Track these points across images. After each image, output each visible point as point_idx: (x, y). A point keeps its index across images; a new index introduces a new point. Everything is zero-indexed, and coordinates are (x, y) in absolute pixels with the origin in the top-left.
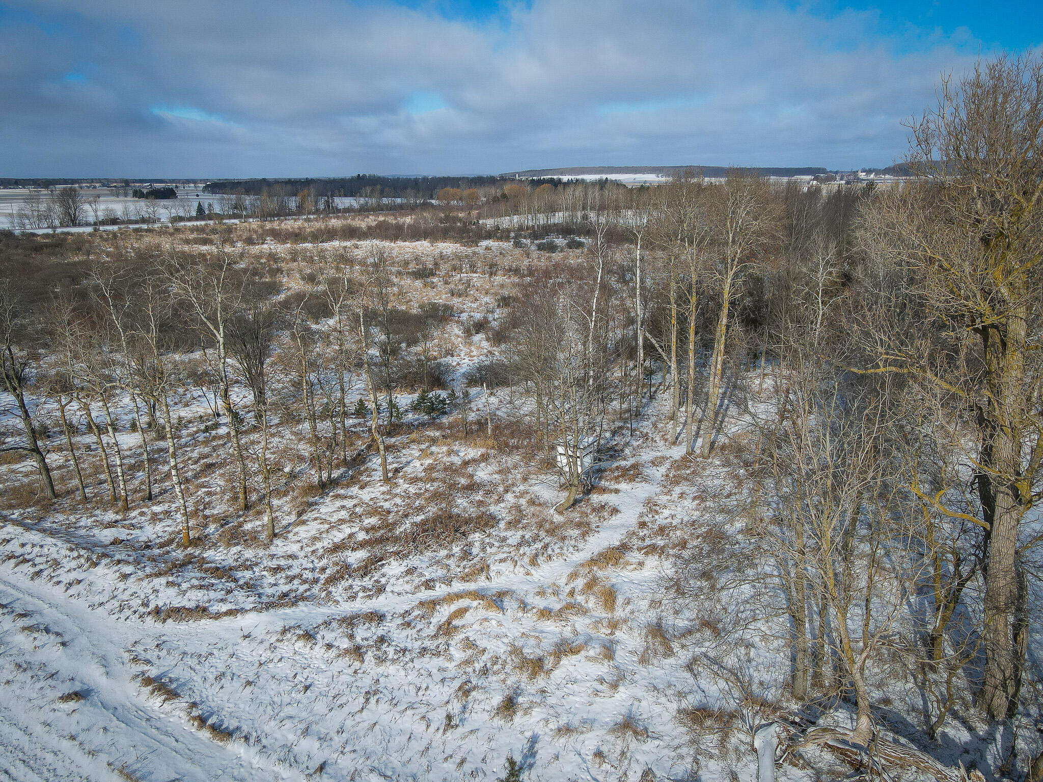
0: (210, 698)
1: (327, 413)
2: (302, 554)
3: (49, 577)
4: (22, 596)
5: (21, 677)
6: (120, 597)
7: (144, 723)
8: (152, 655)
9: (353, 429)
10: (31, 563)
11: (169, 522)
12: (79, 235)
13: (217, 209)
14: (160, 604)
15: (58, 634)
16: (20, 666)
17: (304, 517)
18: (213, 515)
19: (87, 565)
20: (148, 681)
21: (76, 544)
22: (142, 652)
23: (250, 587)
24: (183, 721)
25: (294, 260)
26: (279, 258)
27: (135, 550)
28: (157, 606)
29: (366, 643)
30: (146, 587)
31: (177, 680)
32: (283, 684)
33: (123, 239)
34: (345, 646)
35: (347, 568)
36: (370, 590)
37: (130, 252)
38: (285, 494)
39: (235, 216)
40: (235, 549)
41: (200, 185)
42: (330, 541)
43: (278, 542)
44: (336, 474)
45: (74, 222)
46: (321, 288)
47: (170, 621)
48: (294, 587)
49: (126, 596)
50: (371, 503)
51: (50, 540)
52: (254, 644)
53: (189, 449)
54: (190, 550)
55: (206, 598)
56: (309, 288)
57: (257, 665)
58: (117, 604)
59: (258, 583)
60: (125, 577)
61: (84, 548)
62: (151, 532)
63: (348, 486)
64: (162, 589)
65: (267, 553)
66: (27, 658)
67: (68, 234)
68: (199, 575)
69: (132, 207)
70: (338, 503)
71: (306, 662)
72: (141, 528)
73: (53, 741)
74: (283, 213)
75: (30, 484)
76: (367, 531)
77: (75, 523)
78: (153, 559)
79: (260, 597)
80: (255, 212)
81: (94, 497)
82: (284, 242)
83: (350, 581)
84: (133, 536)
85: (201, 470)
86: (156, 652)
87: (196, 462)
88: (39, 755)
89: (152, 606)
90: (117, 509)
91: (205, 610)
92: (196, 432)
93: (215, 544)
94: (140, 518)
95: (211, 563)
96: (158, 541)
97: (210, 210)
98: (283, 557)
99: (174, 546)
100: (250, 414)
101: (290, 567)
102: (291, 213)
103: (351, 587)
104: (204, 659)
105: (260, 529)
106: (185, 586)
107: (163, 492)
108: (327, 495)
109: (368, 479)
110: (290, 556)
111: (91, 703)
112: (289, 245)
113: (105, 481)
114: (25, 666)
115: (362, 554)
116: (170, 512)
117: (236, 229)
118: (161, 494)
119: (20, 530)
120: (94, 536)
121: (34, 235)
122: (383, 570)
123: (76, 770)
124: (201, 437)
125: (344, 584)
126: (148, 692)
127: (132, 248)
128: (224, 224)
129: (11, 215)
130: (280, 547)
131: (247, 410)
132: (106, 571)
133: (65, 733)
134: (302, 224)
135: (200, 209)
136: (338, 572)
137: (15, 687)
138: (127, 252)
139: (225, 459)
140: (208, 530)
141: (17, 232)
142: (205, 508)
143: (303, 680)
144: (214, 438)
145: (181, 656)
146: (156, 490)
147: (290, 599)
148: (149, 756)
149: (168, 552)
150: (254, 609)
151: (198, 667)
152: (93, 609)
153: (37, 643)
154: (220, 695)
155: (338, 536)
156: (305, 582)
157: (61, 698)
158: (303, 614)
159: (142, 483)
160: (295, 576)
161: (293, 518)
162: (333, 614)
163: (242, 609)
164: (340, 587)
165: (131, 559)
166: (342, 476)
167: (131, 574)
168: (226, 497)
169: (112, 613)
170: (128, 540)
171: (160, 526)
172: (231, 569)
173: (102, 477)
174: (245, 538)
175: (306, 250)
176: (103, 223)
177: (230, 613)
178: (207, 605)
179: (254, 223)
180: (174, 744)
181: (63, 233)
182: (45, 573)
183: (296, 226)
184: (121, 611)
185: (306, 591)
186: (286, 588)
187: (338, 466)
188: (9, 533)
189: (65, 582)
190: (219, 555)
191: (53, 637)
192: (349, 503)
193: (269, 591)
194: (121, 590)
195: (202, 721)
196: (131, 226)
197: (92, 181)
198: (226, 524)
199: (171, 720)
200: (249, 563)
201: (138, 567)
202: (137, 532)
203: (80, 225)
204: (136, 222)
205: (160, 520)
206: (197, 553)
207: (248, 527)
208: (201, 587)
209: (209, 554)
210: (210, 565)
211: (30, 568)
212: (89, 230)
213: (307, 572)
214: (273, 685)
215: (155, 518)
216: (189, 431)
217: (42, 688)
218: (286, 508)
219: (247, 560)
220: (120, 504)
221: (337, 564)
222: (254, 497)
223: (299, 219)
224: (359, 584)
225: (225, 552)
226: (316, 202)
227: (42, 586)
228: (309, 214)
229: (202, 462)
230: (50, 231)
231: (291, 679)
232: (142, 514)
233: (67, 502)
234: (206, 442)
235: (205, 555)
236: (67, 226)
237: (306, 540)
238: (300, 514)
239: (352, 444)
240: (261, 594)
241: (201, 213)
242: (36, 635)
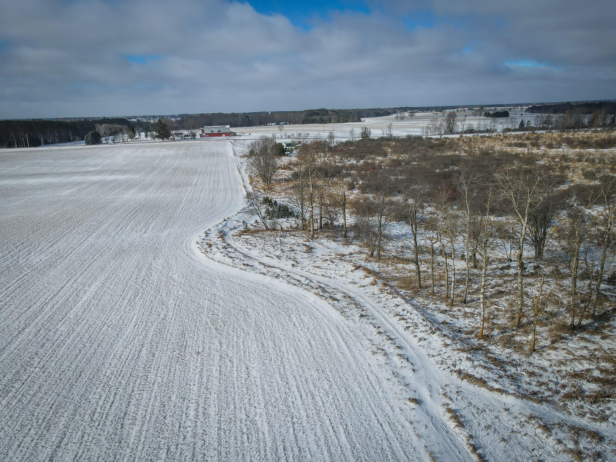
0: (480, 437)
1: (586, 276)
2: (550, 370)
3: (412, 332)
4: (399, 337)
5: (394, 379)
6: (442, 355)
7: (444, 433)
8: (454, 396)
9: (603, 292)
10: (405, 321)
11: (473, 320)
12: (453, 139)
13: (533, 124)
14: (462, 369)
15: (412, 364)
16: (394, 374)
17: (556, 345)
18: (498, 324)
19: (429, 331)
20: (450, 410)
21: (426, 318)
22: (449, 392)
23: (514, 379)
24: (464, 443)
25: (579, 160)
26: (568, 159)
27: (453, 331)
28: (460, 369)
29: (586, 451)
30: (456, 356)
31: (465, 417)
32: (524, 451)
33: (474, 142)
34: (571, 447)
35: (581, 393)
36: (596, 415)
37: (477, 150)
38: (546, 325)
39: (543, 129)
40: (508, 351)
41: (524, 107)
42: (572, 368)
43: (535, 355)
44: (584, 322)
45: (451, 132)
46: (597, 183)
47: (465, 380)
48: (542, 390)
49: (445, 356)
50: (608, 352)
51: (415, 312)
52: (510, 417)
53: (490, 278)
54: (481, 341)
55: (486, 375)
56: (586, 182)
57: (510, 430)
58: (440, 359)
59: (519, 378)
60: (446, 345)
61: (429, 322)
62: (462, 323)
63: (592, 333)
64: (464, 360)
65: (527, 360)
66: (397, 370)
67: (447, 138)
68: (485, 359)
69: (482, 123)
70: (583, 344)
71: (542, 444)
72: (458, 319)
73: (403, 420)
74: (578, 126)
75: (410, 277)
76: (602, 371)
77: (427, 305)
78: (461, 340)
79: (518, 388)
80: (557, 126)
81: (437, 293)
82: (575, 147)
83: (582, 403)
84: (453, 322)
85: (495, 293)
86: (456, 396)
87: (493, 288)
88: (396, 423)
89: (457, 368)
90: (447, 304)
91: (485, 382)
92: (496, 269)
93: (496, 343)
94: (458, 312)
95: (492, 354)
96: (465, 329)
97: (528, 125)
98: (537, 367)
99: (473, 335)
100: (530, 264)
101: (541, 376)
102: (583, 126)
103: (582, 407)
104: (480, 412)
105: (525, 342)
106: (476, 363)
107: (472, 301)
108: (576, 335)
109: (609, 333)
110: (542, 368)
111: (422, 408)
112: (577, 150)
113: (444, 285)
114: (396, 374)
115: (594, 387)
116: (474, 314)
117: (542, 137)
118: (471, 302)
119: (403, 301)
120: (434, 315)
121: (431, 139)
122: (608, 405)
123: (410, 441)
124: (499, 272)
125: (577, 403)
126: (449, 416)
127: (479, 148)
128: (536, 133)
129: (423, 128)
130: (536, 359)
131: (529, 261)
132: (438, 338)
133: (408, 419)
134: (591, 134)
135: (522, 124)
136: (574, 392)
137: (391, 383)
138: (475, 150)
139: (510, 290)
140: (494, 332)
141: (424, 137)
142: (494, 318)
143: (538, 455)
144: (506, 275)
145: (468, 404)
146: (468, 299)
147: (538, 397)
148: (445, 453)
149: (469, 338)
150: (513, 394)
151: (476, 415)
152: (429, 357)
153: (403, 365)
154: (486, 438)
155: (579, 367)
156: (550, 390)
157: (409, 399)
158: (545, 411)
159: (462, 292)
160: (543, 383)
161: (548, 343)
162: (566, 421)
163: (507, 391)
164: (574, 404)
165: (451, 336)
166: (589, 325)
167: (449, 345)
168: (507, 315)
169: (437, 363)
170: (450, 324)
171: (468, 321)
172: (503, 363)
173: (443, 282)
174: (515, 345)
175: (590, 154)
176: (466, 132)
177: (499, 390)
178: (487, 380)
179: (556, 134)
180: (458, 453)
181: (445, 138)
182: (411, 329)
183: (586, 136)
184: (442, 364)
185: (549, 396)
186: (536, 389)
187: (587, 317)
188: (398, 302)
189: (419, 337)
190: (498, 350)
191: (410, 364)
192: (592, 347)
193: (525, 386)
194: (443, 352)
195: (475, 449)
196: (480, 134)
197: (464, 107)
198: (505, 332)
199: (458, 439)
200: (515, 363)
201: (454, 342)
202: (455, 320)
203: (454, 133)
204: (483, 132)
205: (468, 317)
206: (485, 345)
207: (518, 338)
208: (485, 367)
209: (492, 348)
210: (491, 355)
211: (405, 324)
212: (458, 136)
213: (552, 383)
214: (518, 448)
215: (465, 315)
216: (491, 267)
217: (401, 389)
218: (544, 335)
219: (514, 360)
220: (449, 301)
221: (575, 387)
222: (524, 320)
223: (589, 131)
224: (589, 407)
225: (501, 350)
226: (605, 119)
227: (408, 334)
228: (597, 127)
229: (497, 288)
230: (439, 137)
231: (530, 451)
232: (459, 310)
233: (425, 292)
234: (501, 277)
235: (489, 348)
236: (448, 134)
237: (555, 361)
238: (553, 342)
239: (601, 304)
240: (519, 386)
241: (522, 127)
242: (403, 360)
